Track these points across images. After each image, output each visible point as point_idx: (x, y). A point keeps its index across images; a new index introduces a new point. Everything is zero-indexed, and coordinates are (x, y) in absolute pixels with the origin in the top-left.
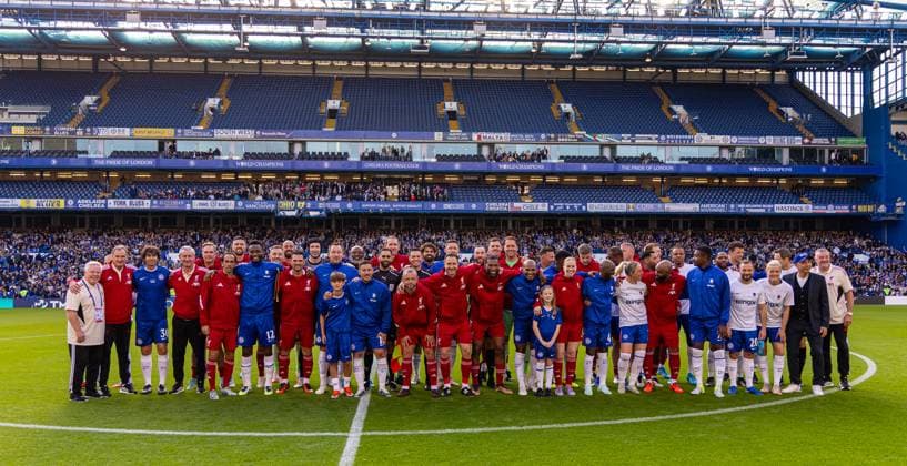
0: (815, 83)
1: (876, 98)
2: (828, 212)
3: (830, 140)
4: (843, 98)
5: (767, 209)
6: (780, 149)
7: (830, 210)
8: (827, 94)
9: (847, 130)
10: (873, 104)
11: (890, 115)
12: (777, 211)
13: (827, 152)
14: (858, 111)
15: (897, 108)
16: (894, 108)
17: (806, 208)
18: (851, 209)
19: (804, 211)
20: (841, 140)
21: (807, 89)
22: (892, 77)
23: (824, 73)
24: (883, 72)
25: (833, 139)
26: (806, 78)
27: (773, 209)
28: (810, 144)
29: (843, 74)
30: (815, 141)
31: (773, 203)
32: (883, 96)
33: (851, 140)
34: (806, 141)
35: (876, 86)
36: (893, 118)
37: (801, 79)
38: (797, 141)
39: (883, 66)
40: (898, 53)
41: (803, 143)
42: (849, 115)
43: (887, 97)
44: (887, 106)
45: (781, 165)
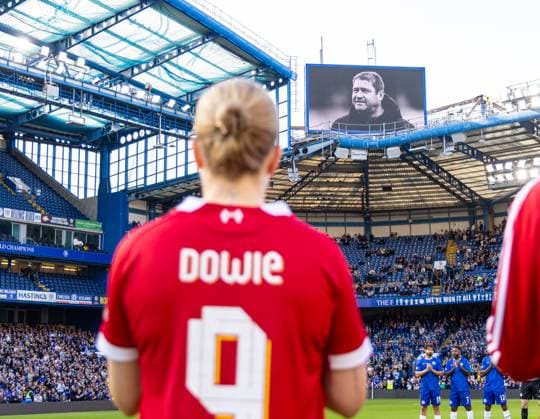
0: (39, 156)
1: (113, 182)
2: (71, 302)
3: (68, 221)
4: (74, 178)
5: (8, 295)
6: (18, 224)
7: (74, 300)
8: (54, 170)
9: (79, 212)
10: (110, 189)
11: (128, 203)
12: (19, 298)
13: (64, 233)
14: (91, 194)
15: (137, 196)
16: (133, 195)
17: (49, 297)
18: (93, 300)
19: (48, 300)
20: (78, 222)
21: (29, 162)
22: (132, 163)
23: (51, 147)
24: (123, 156)
25: (72, 221)
26: (29, 149)
27: (15, 295)
28: (48, 222)
29: (75, 151)
30: (54, 220)
31: (15, 288)
32: (122, 181)
33: (88, 224)
34: (46, 219)
35: (113, 169)
36: (131, 206)
37: (21, 149)
38: (37, 218)
39: (123, 150)
40: (140, 139)
41: (43, 221)
42: (81, 196)
43: (126, 183)
44: (126, 192)
45: (19, 244)
